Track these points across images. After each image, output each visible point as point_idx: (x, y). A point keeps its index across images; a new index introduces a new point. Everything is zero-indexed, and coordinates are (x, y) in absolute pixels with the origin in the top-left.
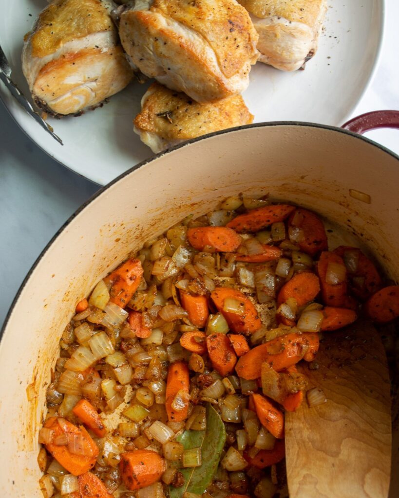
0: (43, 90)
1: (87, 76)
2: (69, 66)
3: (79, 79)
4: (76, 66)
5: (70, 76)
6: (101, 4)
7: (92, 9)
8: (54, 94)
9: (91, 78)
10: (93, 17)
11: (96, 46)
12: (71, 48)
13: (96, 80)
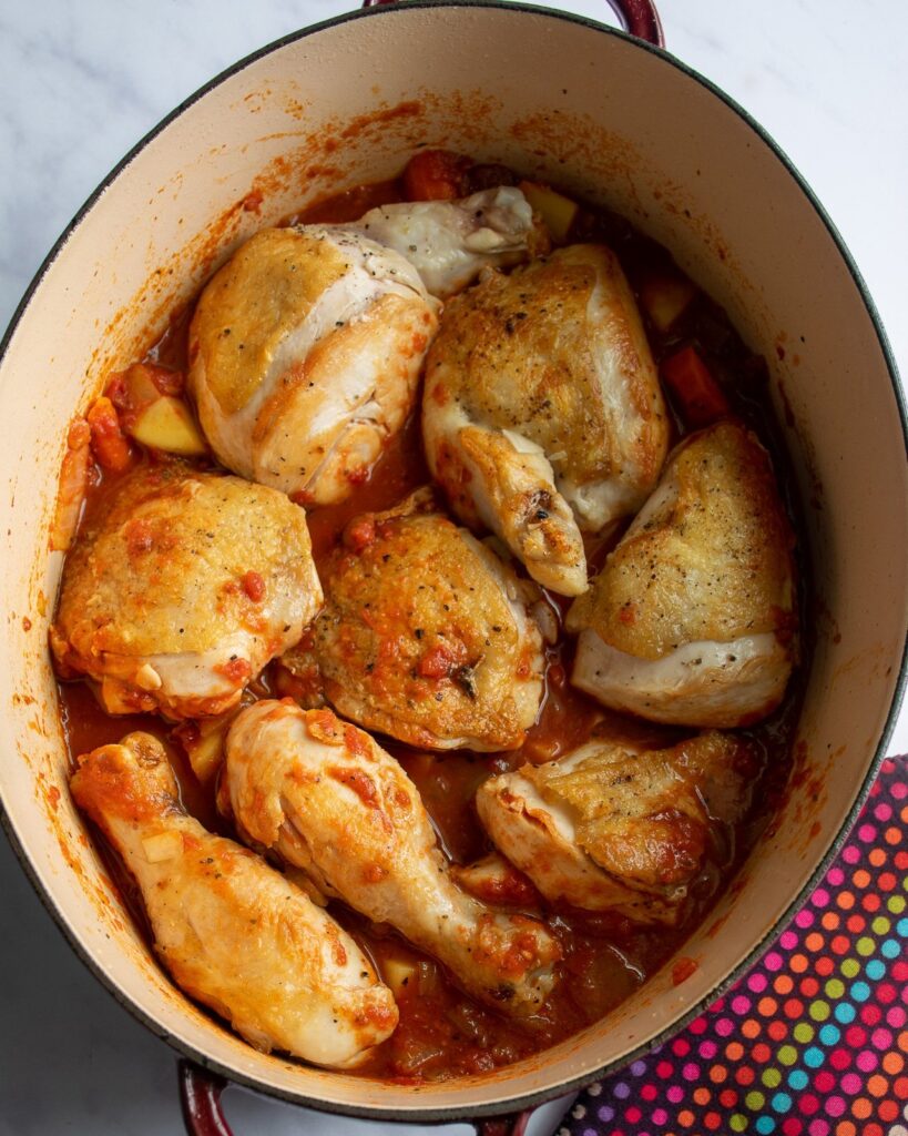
0: (278, 475)
1: (350, 397)
2: (304, 396)
3: (340, 411)
4: (318, 387)
5: (317, 416)
6: (306, 236)
7: (291, 254)
8: (303, 469)
9: (361, 395)
10: (302, 267)
11: (338, 323)
12: (290, 358)
13: (373, 395)
